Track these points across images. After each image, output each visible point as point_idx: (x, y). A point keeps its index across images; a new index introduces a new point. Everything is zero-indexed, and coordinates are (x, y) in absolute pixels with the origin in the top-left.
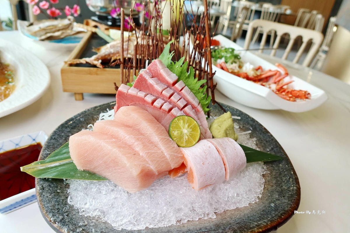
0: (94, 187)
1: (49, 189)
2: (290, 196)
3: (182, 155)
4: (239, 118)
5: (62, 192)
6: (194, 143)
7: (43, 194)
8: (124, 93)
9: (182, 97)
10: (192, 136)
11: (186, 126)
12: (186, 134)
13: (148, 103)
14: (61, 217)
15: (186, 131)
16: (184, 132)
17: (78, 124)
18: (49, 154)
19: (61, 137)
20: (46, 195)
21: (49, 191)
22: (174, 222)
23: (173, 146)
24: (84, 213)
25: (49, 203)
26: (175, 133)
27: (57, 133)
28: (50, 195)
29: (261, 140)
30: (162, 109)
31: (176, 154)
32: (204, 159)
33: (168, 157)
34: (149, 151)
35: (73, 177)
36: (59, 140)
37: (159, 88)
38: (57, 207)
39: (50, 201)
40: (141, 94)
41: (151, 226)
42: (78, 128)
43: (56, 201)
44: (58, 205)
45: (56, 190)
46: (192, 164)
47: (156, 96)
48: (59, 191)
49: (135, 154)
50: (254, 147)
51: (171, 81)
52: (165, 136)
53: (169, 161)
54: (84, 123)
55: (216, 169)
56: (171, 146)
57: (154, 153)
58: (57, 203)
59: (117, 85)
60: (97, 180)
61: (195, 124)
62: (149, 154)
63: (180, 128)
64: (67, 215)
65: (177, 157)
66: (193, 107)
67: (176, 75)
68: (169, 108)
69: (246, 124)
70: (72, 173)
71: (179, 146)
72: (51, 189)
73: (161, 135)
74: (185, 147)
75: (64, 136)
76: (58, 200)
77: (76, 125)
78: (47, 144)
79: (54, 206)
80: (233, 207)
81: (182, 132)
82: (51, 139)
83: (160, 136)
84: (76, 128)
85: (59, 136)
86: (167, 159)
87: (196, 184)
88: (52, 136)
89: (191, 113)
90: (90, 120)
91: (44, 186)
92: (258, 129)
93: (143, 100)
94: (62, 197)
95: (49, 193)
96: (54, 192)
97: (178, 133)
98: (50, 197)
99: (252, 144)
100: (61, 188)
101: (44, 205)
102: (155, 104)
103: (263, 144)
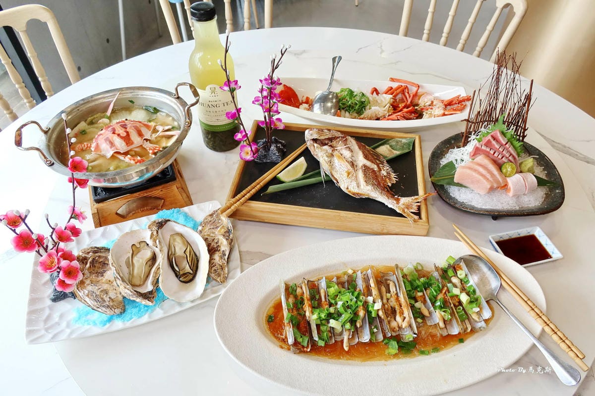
3: (506, 181)
4: (538, 157)
6: (513, 175)
9: (508, 151)
10: (512, 172)
11: (510, 167)
12: (509, 171)
13: (491, 154)
15: (509, 169)
26: (504, 171)
29: (549, 173)
30: (498, 158)
31: (504, 180)
32: (516, 183)
33: (501, 181)
37: (497, 146)
40: (488, 150)
46: (510, 185)
47: (495, 151)
50: (544, 177)
51: (504, 143)
53: (501, 183)
55: (521, 188)
56: (502, 177)
62: (494, 180)
63: (507, 168)
66: (513, 156)
68: (501, 157)
71: (505, 177)
74: (508, 177)
80: (526, 206)
81: (507, 170)
87: (511, 194)
89: (512, 160)
92: (550, 166)
93: (489, 153)
99: (543, 176)
102: (495, 155)
103: (550, 176)
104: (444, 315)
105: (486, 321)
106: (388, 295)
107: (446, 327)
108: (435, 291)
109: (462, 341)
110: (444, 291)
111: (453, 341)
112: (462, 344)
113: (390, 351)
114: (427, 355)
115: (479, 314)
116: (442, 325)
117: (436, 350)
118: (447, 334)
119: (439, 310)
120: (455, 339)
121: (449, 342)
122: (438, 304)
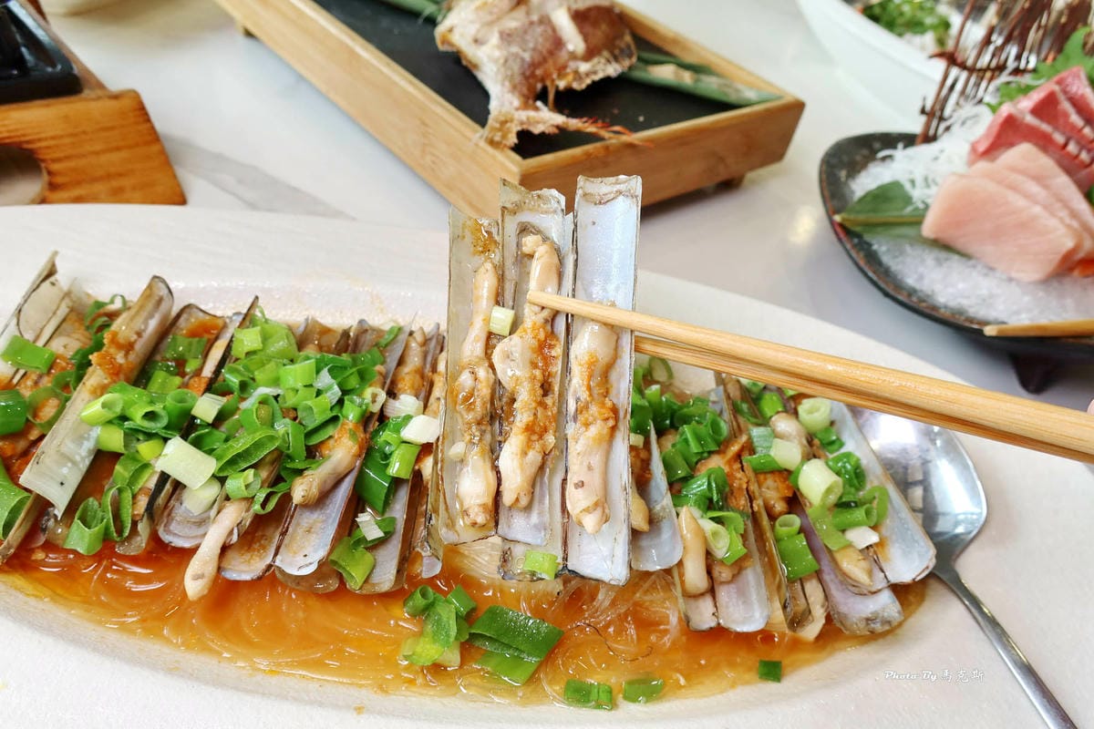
104: (715, 534)
105: (901, 591)
106: (502, 317)
107: (712, 591)
108: (699, 438)
109: (772, 671)
110: (735, 448)
111: (732, 665)
112: (772, 686)
113: (419, 649)
114: (599, 706)
115: (872, 554)
116: (695, 575)
117: (646, 688)
118: (713, 624)
119: (697, 513)
120: (742, 656)
121: (713, 668)
122: (699, 485)
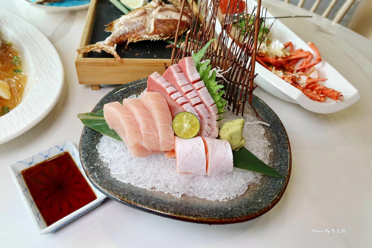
0: (114, 143)
1: (90, 134)
2: (253, 209)
3: (174, 143)
4: (268, 125)
5: (96, 139)
6: (191, 137)
7: (85, 136)
8: (153, 80)
9: (198, 96)
10: (190, 130)
11: (188, 121)
12: (186, 127)
13: (167, 93)
14: (87, 155)
16: (184, 126)
17: (130, 90)
18: (100, 109)
19: (113, 98)
20: (86, 138)
21: (89, 136)
22: (148, 188)
23: (169, 134)
24: (101, 158)
25: (85, 144)
27: (111, 94)
28: (88, 139)
29: (277, 153)
30: (176, 102)
31: (168, 141)
32: (189, 153)
33: (161, 141)
34: (149, 133)
35: (104, 132)
36: (111, 100)
37: (180, 83)
38: (89, 148)
39: (86, 143)
40: (164, 85)
41: (132, 184)
42: (129, 94)
43: (90, 144)
44: (90, 147)
45: (94, 137)
47: (176, 89)
48: (95, 138)
49: (137, 131)
51: (192, 80)
52: (168, 125)
53: (160, 144)
54: (136, 90)
55: (197, 164)
56: (168, 134)
57: (151, 135)
58: (90, 145)
59: (167, 66)
60: (117, 139)
61: (197, 122)
62: (148, 134)
63: (183, 122)
64: (91, 156)
65: (169, 144)
67: (200, 75)
68: (182, 102)
69: (275, 133)
70: (104, 129)
71: (175, 135)
72: (91, 134)
73: (164, 123)
74: (182, 138)
75: (116, 98)
76: (92, 143)
77: (129, 91)
78: (101, 101)
79: (87, 147)
81: (182, 126)
82: (105, 98)
83: (162, 124)
84: (128, 93)
85: (112, 97)
86: (159, 143)
88: (107, 95)
89: (201, 111)
90: (142, 88)
91: (87, 131)
92: (281, 142)
93: (164, 91)
94: (95, 142)
95: (88, 137)
96: (92, 138)
97: (178, 126)
98: (88, 140)
100: (97, 136)
101: (82, 144)
102: (172, 96)
103: (276, 157)
